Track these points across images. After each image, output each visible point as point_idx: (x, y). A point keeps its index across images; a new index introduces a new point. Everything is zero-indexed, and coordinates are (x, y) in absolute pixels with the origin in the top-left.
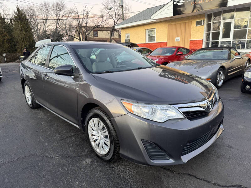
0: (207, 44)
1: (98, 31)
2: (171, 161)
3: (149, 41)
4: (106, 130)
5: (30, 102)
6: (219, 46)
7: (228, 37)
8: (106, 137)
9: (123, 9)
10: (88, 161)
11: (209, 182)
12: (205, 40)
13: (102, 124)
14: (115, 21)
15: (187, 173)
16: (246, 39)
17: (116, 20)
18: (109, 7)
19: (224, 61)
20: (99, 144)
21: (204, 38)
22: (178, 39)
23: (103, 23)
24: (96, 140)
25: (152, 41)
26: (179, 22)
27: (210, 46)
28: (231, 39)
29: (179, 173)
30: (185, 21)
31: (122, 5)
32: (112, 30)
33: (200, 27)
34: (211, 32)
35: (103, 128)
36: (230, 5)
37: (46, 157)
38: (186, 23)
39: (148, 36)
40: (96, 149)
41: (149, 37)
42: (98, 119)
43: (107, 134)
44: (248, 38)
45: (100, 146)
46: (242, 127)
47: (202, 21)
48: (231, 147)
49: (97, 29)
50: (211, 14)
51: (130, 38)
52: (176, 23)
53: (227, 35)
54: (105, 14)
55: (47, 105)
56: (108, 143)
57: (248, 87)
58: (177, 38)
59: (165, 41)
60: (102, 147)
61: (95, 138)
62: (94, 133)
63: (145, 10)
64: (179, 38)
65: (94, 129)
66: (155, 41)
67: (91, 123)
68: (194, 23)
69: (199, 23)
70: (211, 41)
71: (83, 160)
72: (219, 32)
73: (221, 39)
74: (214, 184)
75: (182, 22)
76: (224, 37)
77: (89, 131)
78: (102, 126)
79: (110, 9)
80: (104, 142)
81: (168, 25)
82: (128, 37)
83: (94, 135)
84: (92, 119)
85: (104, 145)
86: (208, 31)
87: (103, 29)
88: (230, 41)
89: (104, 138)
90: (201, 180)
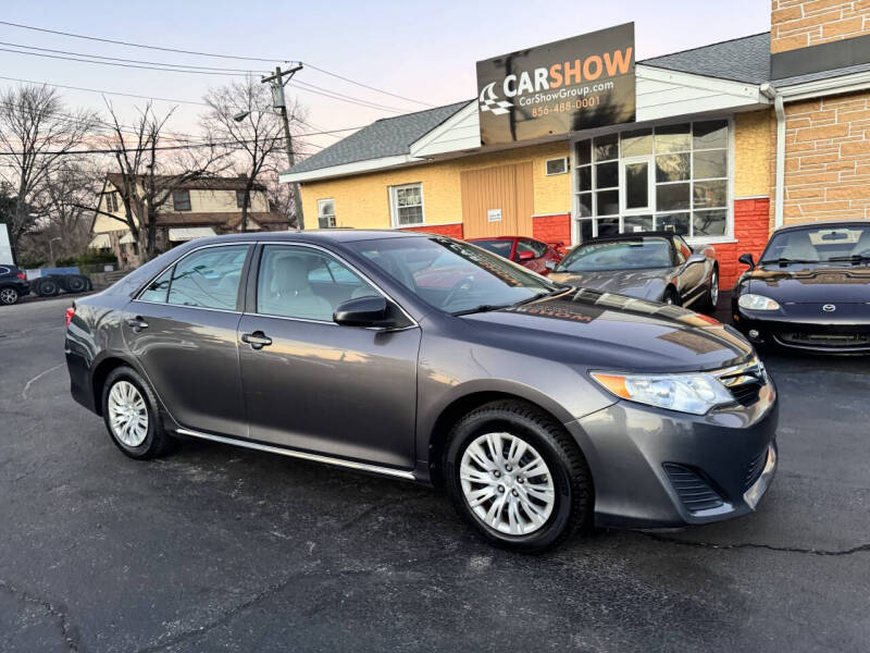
0: (586, 227)
1: (192, 192)
2: (727, 508)
3: (402, 221)
4: (539, 459)
5: (134, 439)
6: (621, 231)
7: (644, 204)
8: (537, 480)
9: (286, 120)
10: (479, 563)
11: (805, 551)
12: (576, 215)
13: (522, 446)
14: (255, 159)
15: (745, 541)
16: (692, 210)
17: (259, 154)
18: (235, 112)
20: (506, 507)
21: (572, 207)
22: (495, 214)
23: (215, 163)
24: (494, 498)
25: (411, 222)
26: (495, 165)
27: (595, 234)
28: (651, 209)
29: (727, 548)
30: (513, 162)
31: (284, 108)
32: (246, 186)
33: (558, 178)
34: (594, 191)
35: (526, 458)
36: (644, 119)
37: (348, 573)
38: (515, 166)
39: (397, 207)
40: (493, 525)
41: (401, 211)
42: (507, 435)
43: (542, 469)
44: (695, 207)
46: (792, 431)
47: (562, 161)
48: (799, 476)
49: (197, 180)
50: (590, 140)
51: (336, 212)
52: (486, 167)
53: (637, 197)
54: (220, 135)
58: (491, 213)
59: (458, 220)
60: (523, 513)
61: (488, 492)
62: (484, 478)
63: (372, 125)
64: (499, 211)
65: (484, 466)
66: (422, 221)
67: (473, 450)
68: (541, 167)
69: (554, 168)
70: (594, 217)
71: (463, 563)
72: (617, 192)
73: (624, 211)
74: (818, 553)
75: (502, 164)
76: (630, 205)
77: (462, 477)
78: (520, 453)
79: (240, 119)
80: (529, 496)
81: (462, 173)
82: (326, 210)
83: (485, 485)
84: (481, 439)
85: (526, 504)
86: (582, 188)
87: (213, 183)
88: (650, 217)
89: (529, 485)
90: (784, 549)
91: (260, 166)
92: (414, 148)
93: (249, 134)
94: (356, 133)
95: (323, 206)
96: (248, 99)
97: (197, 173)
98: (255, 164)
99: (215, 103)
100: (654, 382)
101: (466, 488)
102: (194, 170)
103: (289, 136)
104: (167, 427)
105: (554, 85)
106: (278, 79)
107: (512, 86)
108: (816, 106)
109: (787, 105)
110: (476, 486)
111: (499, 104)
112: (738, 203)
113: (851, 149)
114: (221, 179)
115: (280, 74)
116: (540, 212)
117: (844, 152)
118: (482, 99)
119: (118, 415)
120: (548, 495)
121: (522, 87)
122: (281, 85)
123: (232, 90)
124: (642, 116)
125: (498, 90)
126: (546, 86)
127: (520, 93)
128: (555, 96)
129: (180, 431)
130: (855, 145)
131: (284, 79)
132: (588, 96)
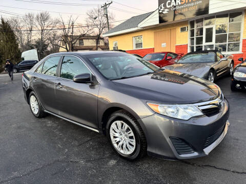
0: (192, 48)
1: (84, 40)
2: (196, 154)
3: (137, 47)
4: (131, 131)
5: (36, 112)
6: (203, 50)
7: (211, 41)
8: (131, 137)
9: (108, 18)
10: (112, 162)
11: (228, 171)
12: (189, 45)
13: (126, 126)
15: (207, 164)
16: (227, 43)
17: (101, 29)
18: (94, 17)
19: (212, 63)
20: (123, 145)
21: (188, 42)
22: (164, 45)
23: (89, 32)
24: (119, 141)
25: (139, 48)
26: (164, 29)
27: (195, 50)
28: (213, 42)
29: (199, 166)
31: (107, 15)
32: (98, 38)
33: (184, 33)
34: (195, 37)
35: (128, 130)
37: (71, 161)
38: (170, 29)
40: (119, 150)
41: (136, 44)
42: (122, 122)
43: (132, 134)
45: (124, 146)
46: (242, 121)
47: (186, 27)
48: (237, 139)
49: (82, 37)
50: (194, 20)
51: (118, 45)
52: (161, 30)
53: (209, 39)
54: (90, 24)
55: (59, 113)
56: (134, 143)
57: (238, 85)
58: (163, 44)
59: (152, 47)
60: (127, 148)
61: (118, 139)
62: (117, 135)
63: (130, 19)
65: (116, 131)
66: (142, 47)
67: (113, 126)
68: (179, 29)
69: (183, 30)
70: (195, 45)
71: (108, 161)
72: (202, 37)
73: (204, 43)
74: (233, 172)
75: (167, 29)
76: (207, 41)
77: (111, 134)
78: (126, 128)
79: (95, 19)
80: (129, 143)
81: (154, 32)
82: (116, 44)
83: (117, 137)
84: (115, 122)
85: (128, 145)
86: (192, 36)
88: (213, 45)
89: (129, 139)
90: (221, 169)
92: (139, 25)
93: (98, 23)
94: (125, 21)
95: (114, 43)
96: (98, 13)
97: (84, 35)
98: (100, 32)
99: (89, 14)
100: (169, 107)
101: (112, 137)
103: (108, 23)
104: (43, 109)
105: (182, 3)
106: (105, 7)
107: (169, 4)
110: (115, 137)
111: (165, 10)
112: (243, 40)
114: (90, 36)
115: (106, 5)
116: (178, 44)
118: (160, 9)
119: (32, 105)
121: (172, 4)
122: (106, 8)
123: (94, 10)
124: (211, 12)
125: (165, 6)
126: (180, 4)
127: (171, 6)
128: (182, 7)
129: (45, 111)
131: (107, 6)
132: (193, 6)
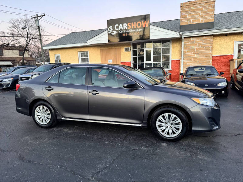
1: (3, 50)
2: (217, 127)
3: (82, 61)
6: (144, 67)
7: (150, 60)
8: (178, 124)
9: (40, 30)
10: (164, 144)
12: (132, 62)
13: (174, 116)
16: (162, 62)
21: (131, 60)
24: (165, 129)
25: (85, 62)
26: (110, 48)
28: (152, 62)
30: (115, 47)
31: (39, 27)
33: (127, 53)
34: (137, 56)
38: (116, 48)
39: (81, 57)
40: (165, 136)
41: (82, 59)
42: (170, 114)
44: (162, 61)
45: (170, 132)
47: (129, 48)
50: (136, 43)
51: (61, 58)
52: (108, 48)
53: (148, 59)
58: (109, 60)
59: (99, 62)
60: (173, 132)
64: (111, 60)
65: (163, 122)
66: (88, 62)
67: (160, 118)
68: (123, 49)
69: (127, 50)
70: (137, 63)
72: (143, 57)
73: (145, 62)
75: (112, 48)
76: (147, 60)
77: (157, 124)
78: (173, 118)
79: (23, 29)
80: (175, 128)
81: (101, 49)
82: (57, 57)
83: (163, 126)
84: (162, 115)
85: (174, 130)
86: (134, 55)
87: (13, 48)
88: (152, 64)
89: (175, 125)
91: (29, 43)
92: (88, 42)
93: (25, 33)
94: (65, 36)
95: (56, 56)
96: (25, 23)
97: (7, 44)
98: (27, 43)
99: (13, 23)
100: (204, 100)
101: (158, 127)
102: (6, 43)
103: (40, 36)
104: (58, 118)
105: (129, 28)
106: (37, 18)
107: (118, 27)
108: (190, 39)
109: (184, 38)
110: (160, 127)
111: (113, 32)
112: (172, 61)
113: (198, 49)
114: (16, 47)
115: (38, 16)
116: (123, 61)
117: (197, 50)
118: (109, 30)
119: (38, 116)
120: (180, 127)
121: (120, 28)
122: (38, 20)
123: (20, 20)
124: (151, 38)
125: (113, 28)
126: (126, 28)
127: (119, 29)
128: (129, 31)
129: (63, 119)
130: (199, 48)
131: (39, 18)
132: (138, 32)
